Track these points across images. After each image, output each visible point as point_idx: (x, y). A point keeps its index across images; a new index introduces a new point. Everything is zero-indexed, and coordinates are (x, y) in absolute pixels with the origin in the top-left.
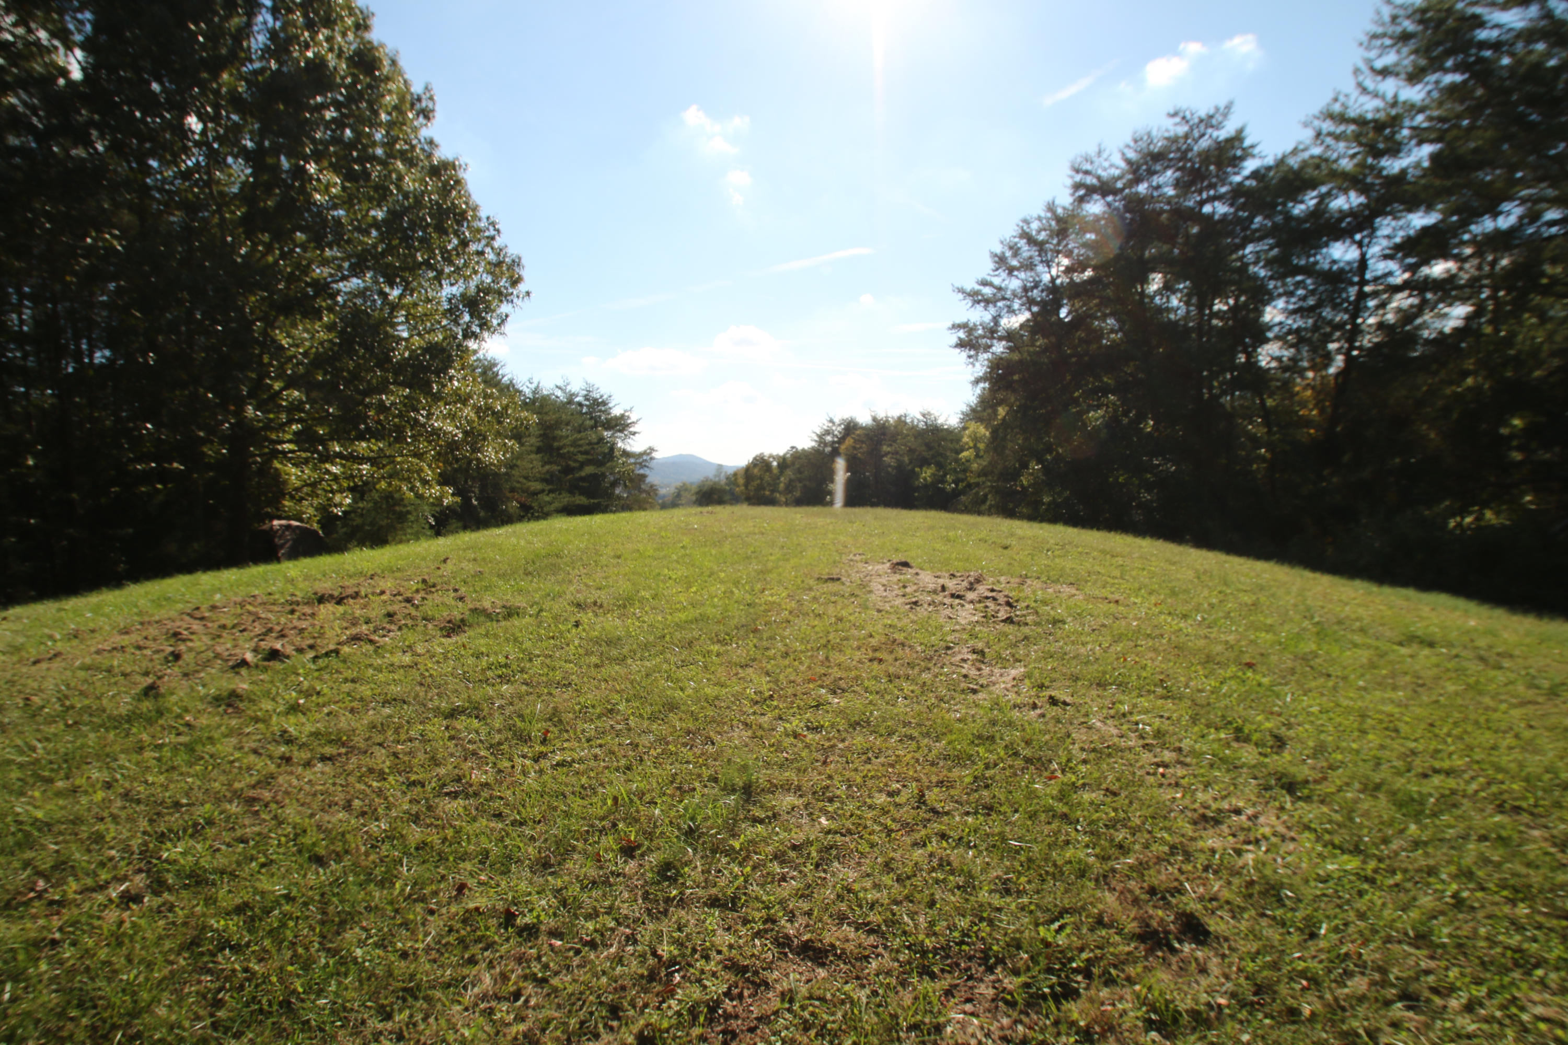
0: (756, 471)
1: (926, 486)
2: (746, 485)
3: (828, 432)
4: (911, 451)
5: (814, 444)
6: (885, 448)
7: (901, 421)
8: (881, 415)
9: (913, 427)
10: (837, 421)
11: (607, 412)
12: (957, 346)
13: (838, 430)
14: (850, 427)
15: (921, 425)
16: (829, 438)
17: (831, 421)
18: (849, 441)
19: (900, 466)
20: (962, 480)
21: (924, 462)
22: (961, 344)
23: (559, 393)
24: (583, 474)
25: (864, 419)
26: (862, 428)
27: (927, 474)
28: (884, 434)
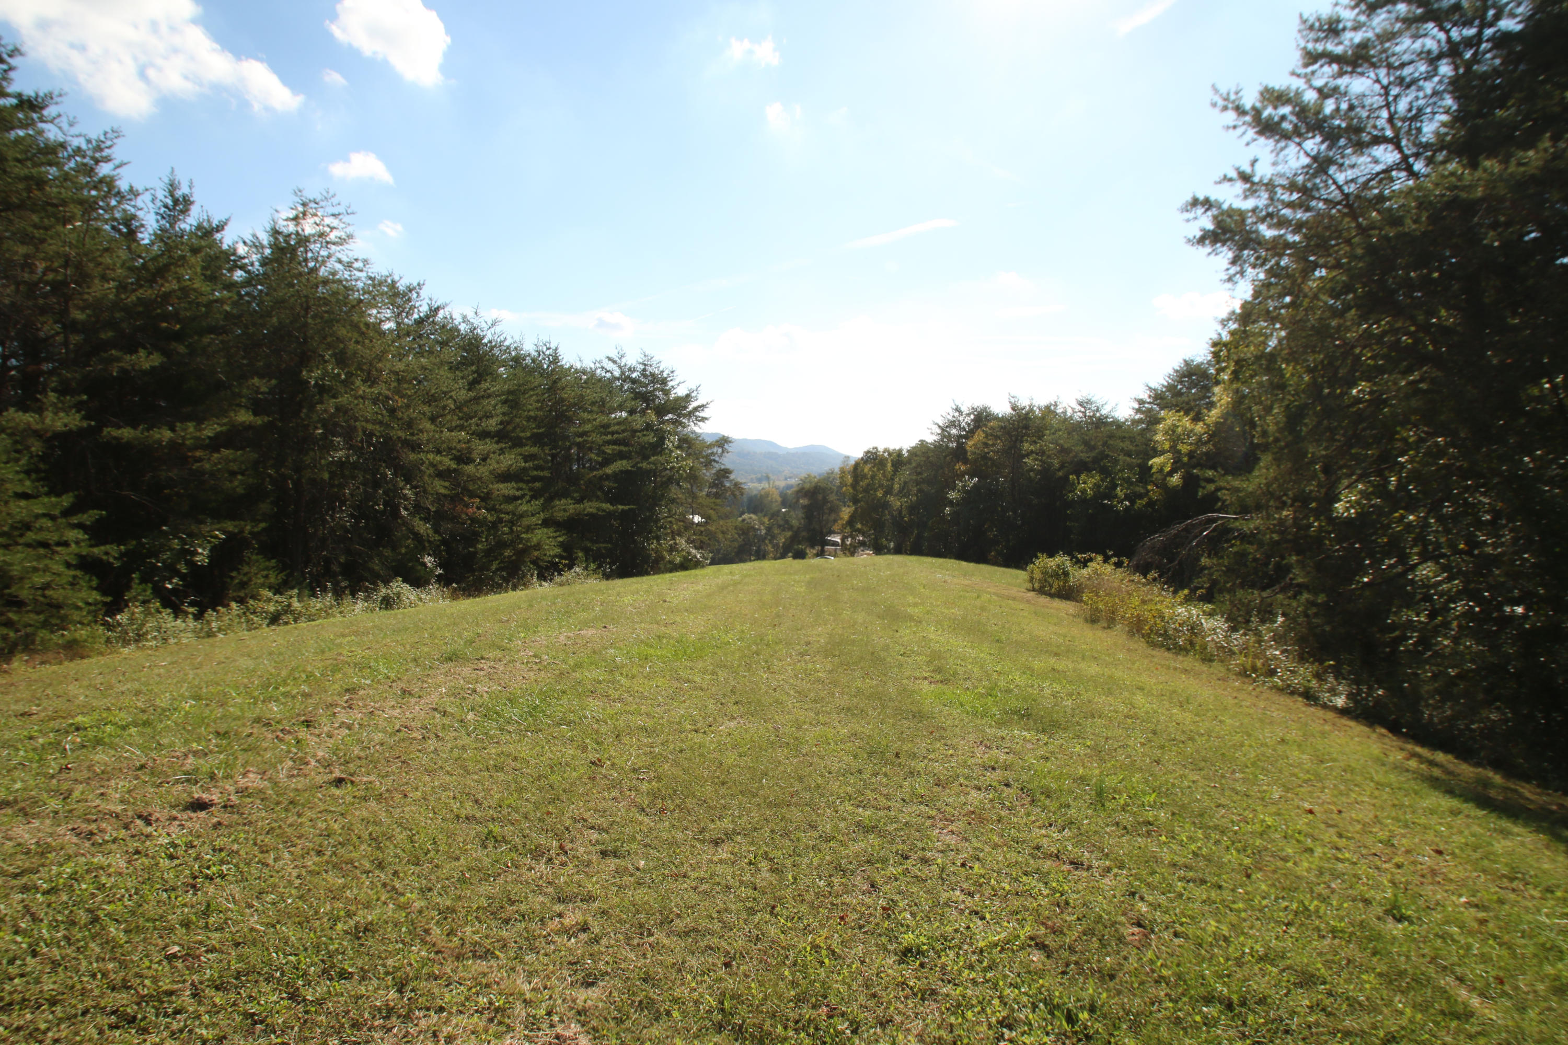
0: (867, 469)
1: (1083, 501)
2: (854, 485)
3: (953, 424)
4: (1063, 450)
5: (936, 438)
6: (1026, 446)
7: (1049, 411)
8: (1024, 402)
9: (1065, 420)
10: (965, 410)
11: (667, 393)
12: (1201, 241)
13: (966, 420)
14: (982, 418)
15: (1078, 416)
16: (954, 431)
17: (958, 410)
18: (979, 436)
19: (1046, 471)
20: (1141, 496)
21: (1082, 467)
22: (1211, 238)
23: (610, 366)
24: (609, 470)
25: (1001, 408)
26: (996, 418)
27: (1087, 484)
28: (1026, 427)
